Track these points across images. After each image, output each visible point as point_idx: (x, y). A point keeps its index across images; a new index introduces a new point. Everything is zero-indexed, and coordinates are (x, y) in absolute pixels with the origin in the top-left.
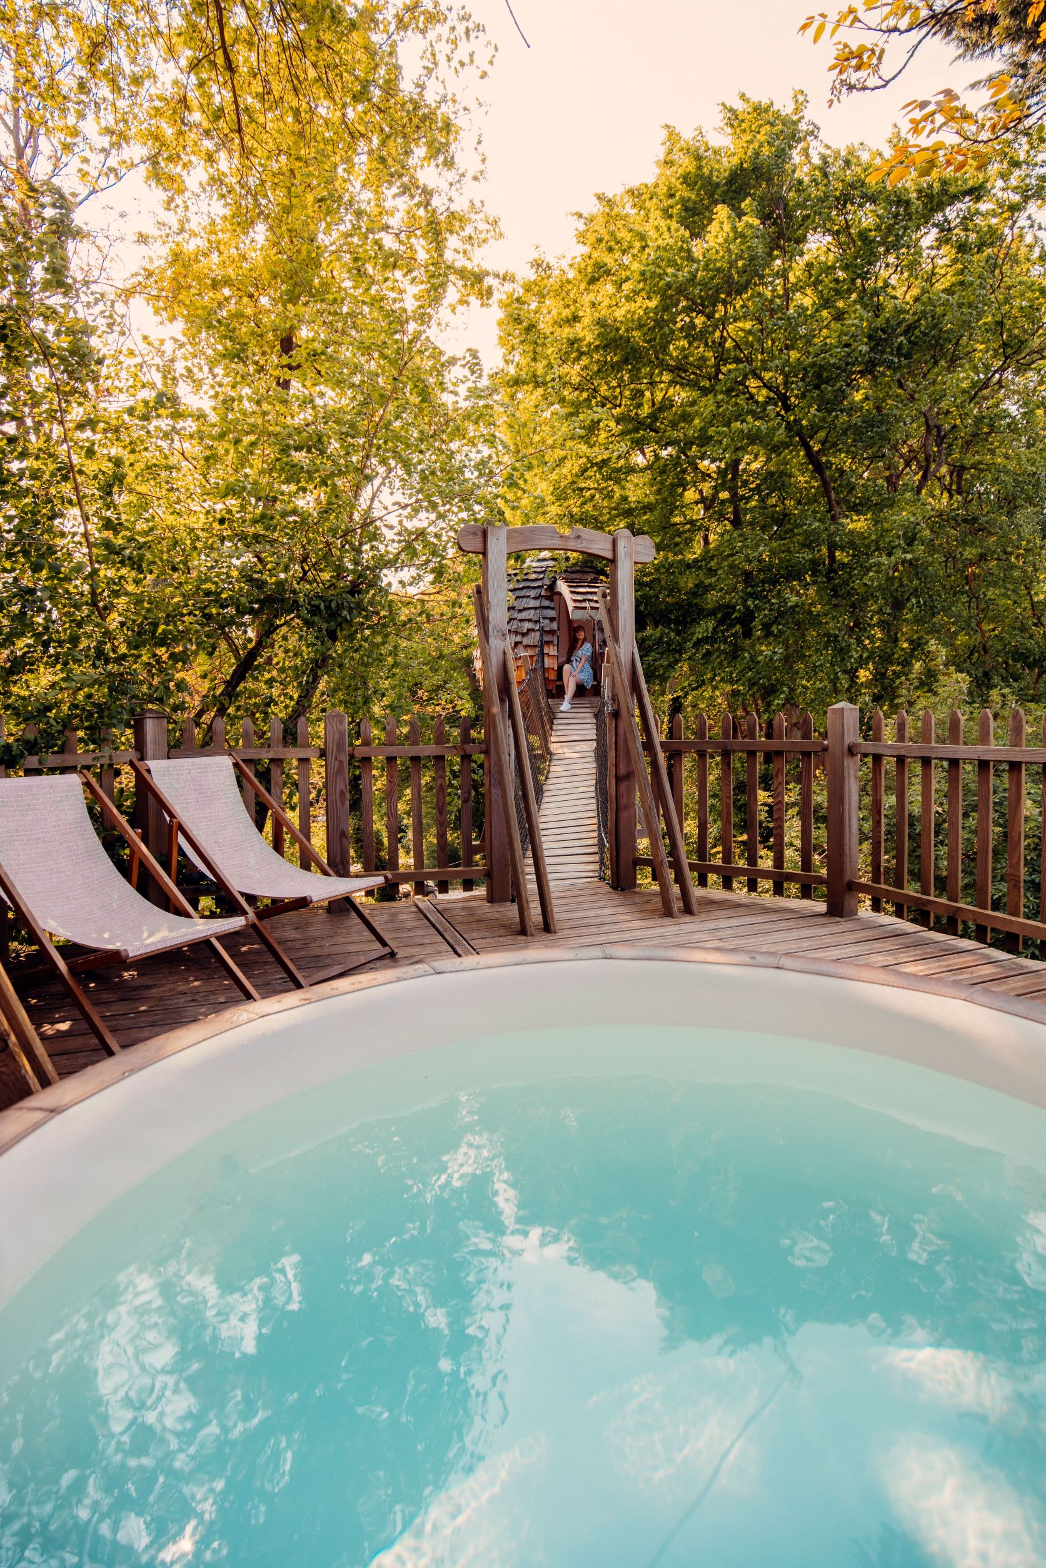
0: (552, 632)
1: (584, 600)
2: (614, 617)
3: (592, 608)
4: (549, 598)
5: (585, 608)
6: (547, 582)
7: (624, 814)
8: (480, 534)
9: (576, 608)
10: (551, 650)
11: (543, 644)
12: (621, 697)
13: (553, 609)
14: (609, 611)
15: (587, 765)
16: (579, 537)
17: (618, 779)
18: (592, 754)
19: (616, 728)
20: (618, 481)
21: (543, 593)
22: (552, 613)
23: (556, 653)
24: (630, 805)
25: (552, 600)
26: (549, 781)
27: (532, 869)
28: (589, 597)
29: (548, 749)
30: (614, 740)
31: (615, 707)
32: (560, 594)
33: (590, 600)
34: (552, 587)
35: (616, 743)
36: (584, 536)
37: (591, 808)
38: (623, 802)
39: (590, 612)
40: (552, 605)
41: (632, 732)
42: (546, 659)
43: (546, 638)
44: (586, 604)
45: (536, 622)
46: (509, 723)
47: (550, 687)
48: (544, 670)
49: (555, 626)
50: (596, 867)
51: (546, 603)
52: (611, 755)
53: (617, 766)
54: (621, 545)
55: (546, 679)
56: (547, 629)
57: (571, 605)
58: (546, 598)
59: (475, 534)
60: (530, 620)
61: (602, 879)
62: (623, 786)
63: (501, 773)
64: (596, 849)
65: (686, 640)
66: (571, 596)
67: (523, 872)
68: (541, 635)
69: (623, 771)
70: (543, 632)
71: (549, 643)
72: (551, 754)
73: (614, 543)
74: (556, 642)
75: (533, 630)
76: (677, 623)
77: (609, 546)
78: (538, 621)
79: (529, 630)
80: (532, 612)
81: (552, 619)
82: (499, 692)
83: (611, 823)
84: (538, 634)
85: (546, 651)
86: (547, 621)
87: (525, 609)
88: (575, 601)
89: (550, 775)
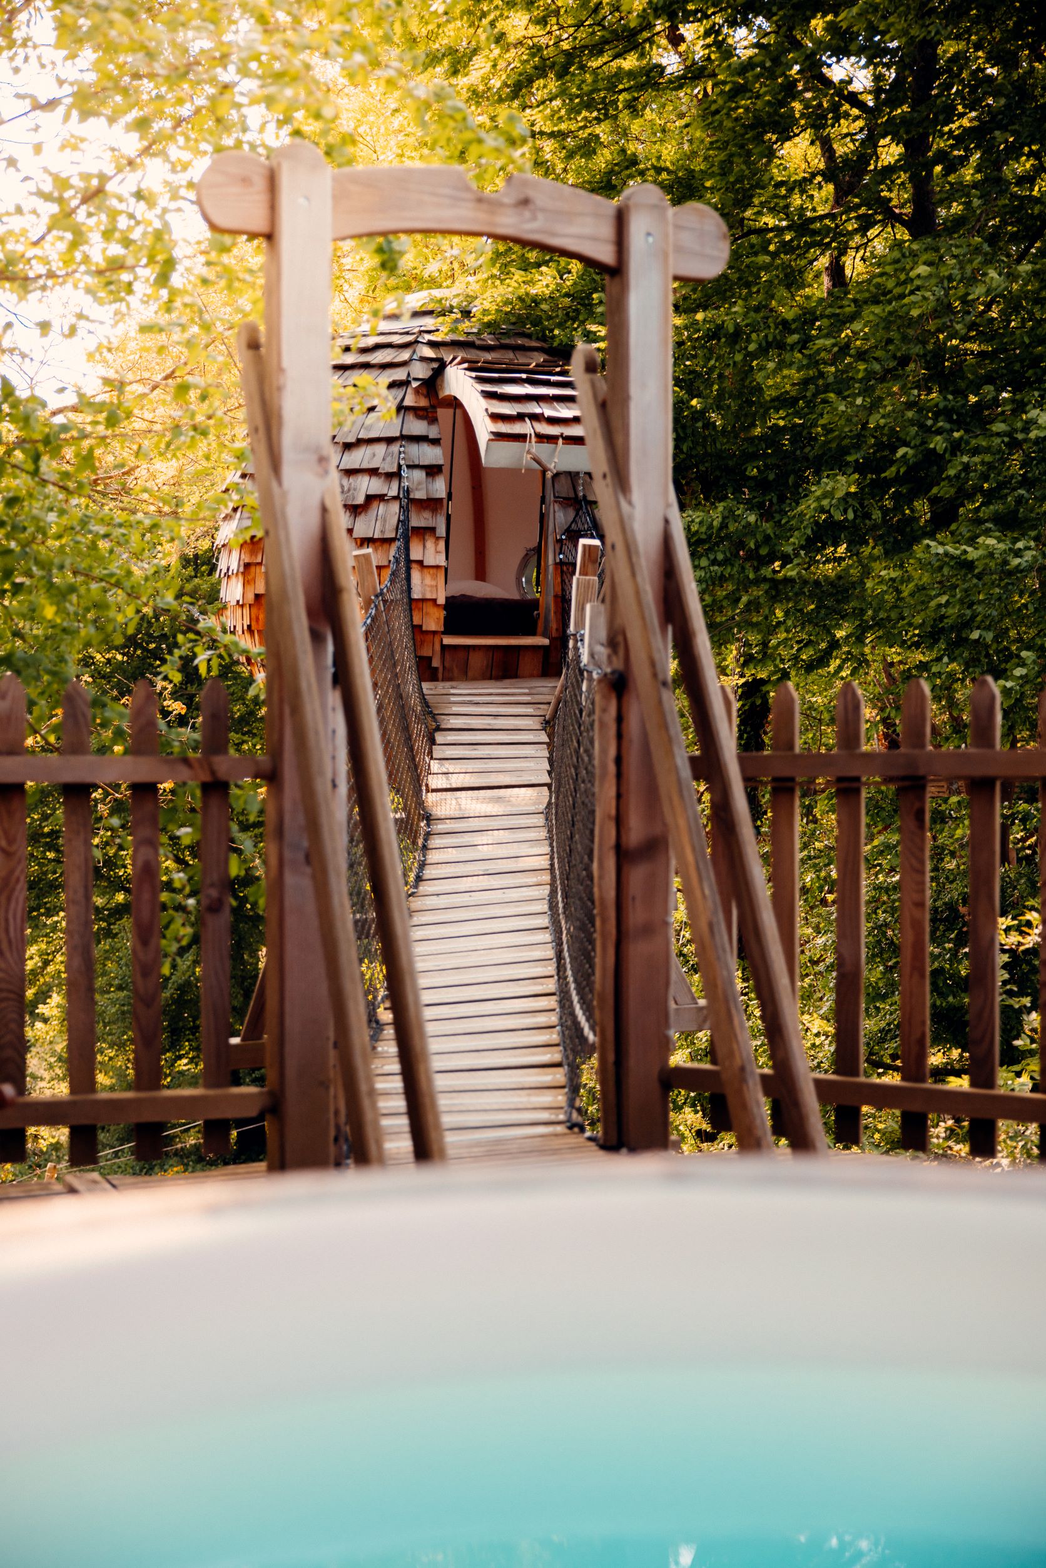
0: (431, 504)
1: (520, 417)
2: (616, 423)
3: (541, 438)
4: (425, 414)
5: (521, 438)
6: (421, 371)
7: (637, 951)
8: (260, 184)
9: (499, 436)
10: (431, 553)
11: (408, 533)
12: (635, 636)
13: (435, 442)
14: (603, 407)
15: (525, 849)
16: (525, 202)
17: (623, 855)
18: (540, 820)
19: (620, 719)
20: (607, 112)
21: (409, 401)
22: (432, 455)
23: (441, 560)
24: (657, 926)
25: (433, 420)
26: (424, 888)
27: (397, 1084)
28: (536, 409)
29: (421, 804)
30: (612, 752)
31: (618, 664)
32: (455, 403)
33: (535, 417)
34: (432, 384)
35: (619, 761)
36: (540, 199)
37: (538, 954)
38: (636, 916)
39: (535, 447)
40: (433, 432)
41: (664, 726)
42: (416, 575)
43: (416, 521)
44: (525, 428)
45: (389, 476)
46: (334, 698)
47: (426, 652)
48: (413, 604)
49: (439, 488)
50: (560, 1098)
51: (418, 427)
52: (605, 794)
53: (619, 820)
54: (639, 228)
55: (417, 630)
56: (419, 495)
57: (484, 429)
58: (417, 412)
59: (246, 181)
60: (373, 472)
61: (574, 1127)
62: (637, 876)
63: (313, 825)
64: (555, 1055)
65: (785, 531)
66: (483, 403)
67: (372, 1092)
68: (405, 510)
69: (636, 833)
70: (409, 502)
71: (424, 532)
72: (429, 818)
73: (621, 220)
74: (441, 531)
75: (381, 498)
76: (762, 485)
77: (607, 230)
78: (396, 475)
79: (370, 499)
80: (380, 449)
81: (432, 471)
82: (311, 614)
83: (602, 978)
84: (395, 507)
85: (415, 555)
86: (419, 475)
87: (360, 442)
88: (496, 417)
89: (428, 872)
